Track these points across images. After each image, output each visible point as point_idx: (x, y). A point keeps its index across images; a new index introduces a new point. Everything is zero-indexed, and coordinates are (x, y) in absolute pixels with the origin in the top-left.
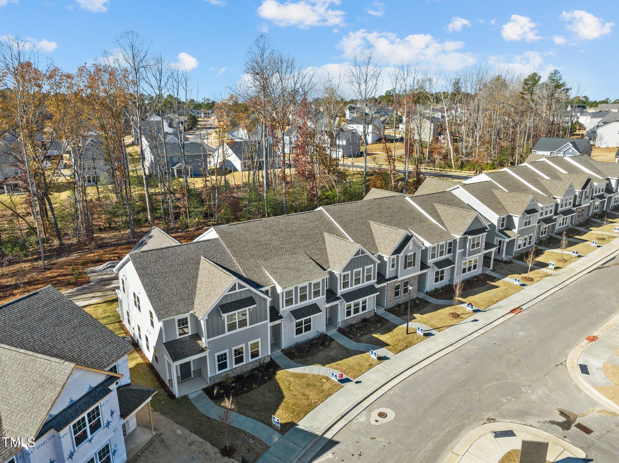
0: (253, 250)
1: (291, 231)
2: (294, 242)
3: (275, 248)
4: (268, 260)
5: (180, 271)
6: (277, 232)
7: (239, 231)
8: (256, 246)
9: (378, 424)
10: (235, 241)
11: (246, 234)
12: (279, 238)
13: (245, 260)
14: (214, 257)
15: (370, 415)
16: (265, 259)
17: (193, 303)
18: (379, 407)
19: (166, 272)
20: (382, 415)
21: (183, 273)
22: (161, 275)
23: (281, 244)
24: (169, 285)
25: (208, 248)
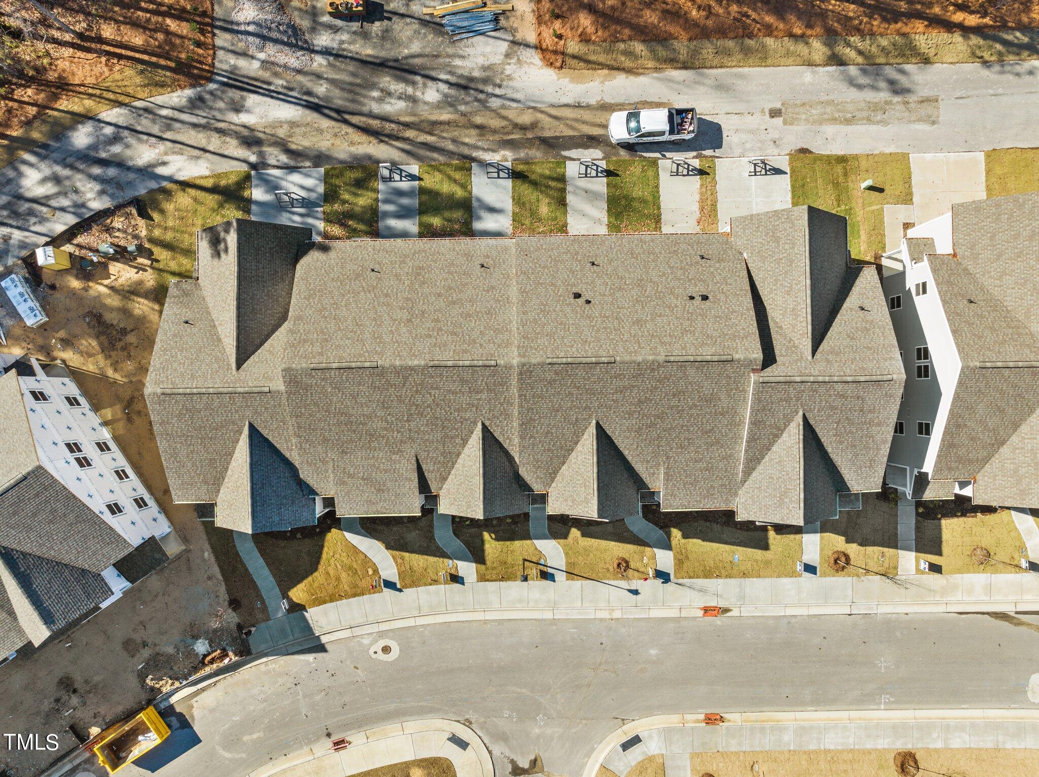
0: (330, 430)
1: (417, 406)
2: (410, 430)
3: (370, 435)
4: (346, 453)
5: (211, 438)
6: (392, 401)
7: (323, 387)
8: (339, 424)
9: (374, 656)
10: (308, 405)
11: (332, 395)
12: (389, 415)
13: (310, 445)
14: (265, 427)
15: (377, 641)
16: (343, 452)
17: (219, 490)
18: (392, 639)
19: (192, 436)
20: (386, 650)
21: (215, 444)
22: (185, 440)
23: (385, 429)
24: (193, 457)
25: (262, 406)
